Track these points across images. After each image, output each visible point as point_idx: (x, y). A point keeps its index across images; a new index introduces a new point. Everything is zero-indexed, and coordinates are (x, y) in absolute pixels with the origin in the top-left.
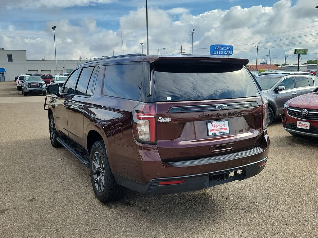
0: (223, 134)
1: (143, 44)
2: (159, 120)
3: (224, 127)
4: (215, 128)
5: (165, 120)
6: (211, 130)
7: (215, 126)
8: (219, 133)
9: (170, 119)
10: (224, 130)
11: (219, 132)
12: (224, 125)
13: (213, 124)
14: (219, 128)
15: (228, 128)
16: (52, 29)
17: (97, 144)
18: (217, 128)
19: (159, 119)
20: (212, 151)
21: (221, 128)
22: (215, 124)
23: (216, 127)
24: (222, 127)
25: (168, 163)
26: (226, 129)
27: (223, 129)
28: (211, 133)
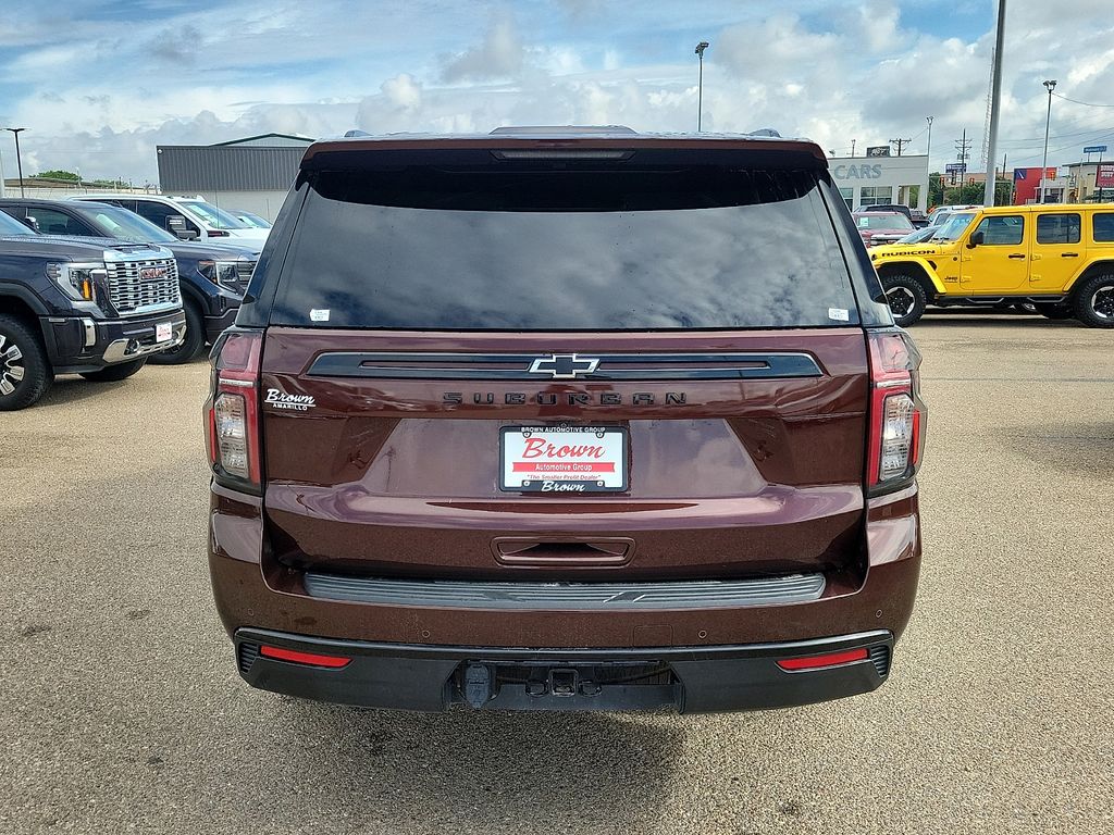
0: (580, 488)
1: (1054, 83)
2: (268, 400)
3: (592, 459)
4: (544, 458)
5: (291, 401)
6: (518, 467)
7: (544, 448)
8: (561, 483)
9: (309, 400)
10: (595, 474)
11: (562, 475)
12: (595, 451)
13: (531, 441)
14: (568, 458)
15: (619, 467)
18: (556, 459)
19: (270, 395)
20: (509, 558)
21: (576, 459)
22: (543, 441)
23: (550, 455)
24: (585, 458)
26: (609, 467)
27: (589, 467)
28: (513, 479)
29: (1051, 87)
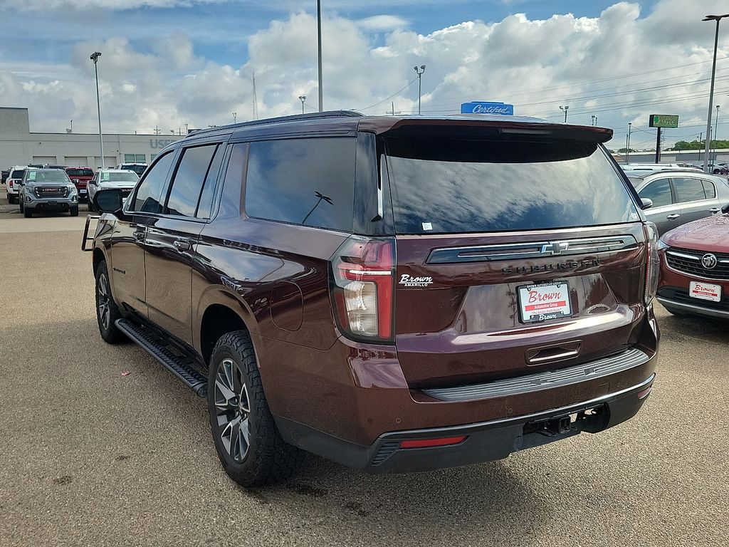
0: (554, 316)
1: (304, 98)
2: (402, 282)
3: (557, 300)
4: (537, 302)
5: (418, 281)
6: (528, 308)
7: (537, 297)
8: (546, 315)
9: (429, 279)
10: (559, 308)
11: (546, 311)
12: (557, 295)
13: (531, 293)
14: (547, 301)
15: (567, 303)
16: (92, 58)
17: (228, 339)
18: (542, 302)
19: (403, 279)
20: (531, 361)
21: (551, 301)
22: (536, 292)
23: (540, 300)
24: (554, 300)
25: (423, 393)
26: (563, 303)
27: (556, 305)
28: (526, 316)
29: (303, 100)
